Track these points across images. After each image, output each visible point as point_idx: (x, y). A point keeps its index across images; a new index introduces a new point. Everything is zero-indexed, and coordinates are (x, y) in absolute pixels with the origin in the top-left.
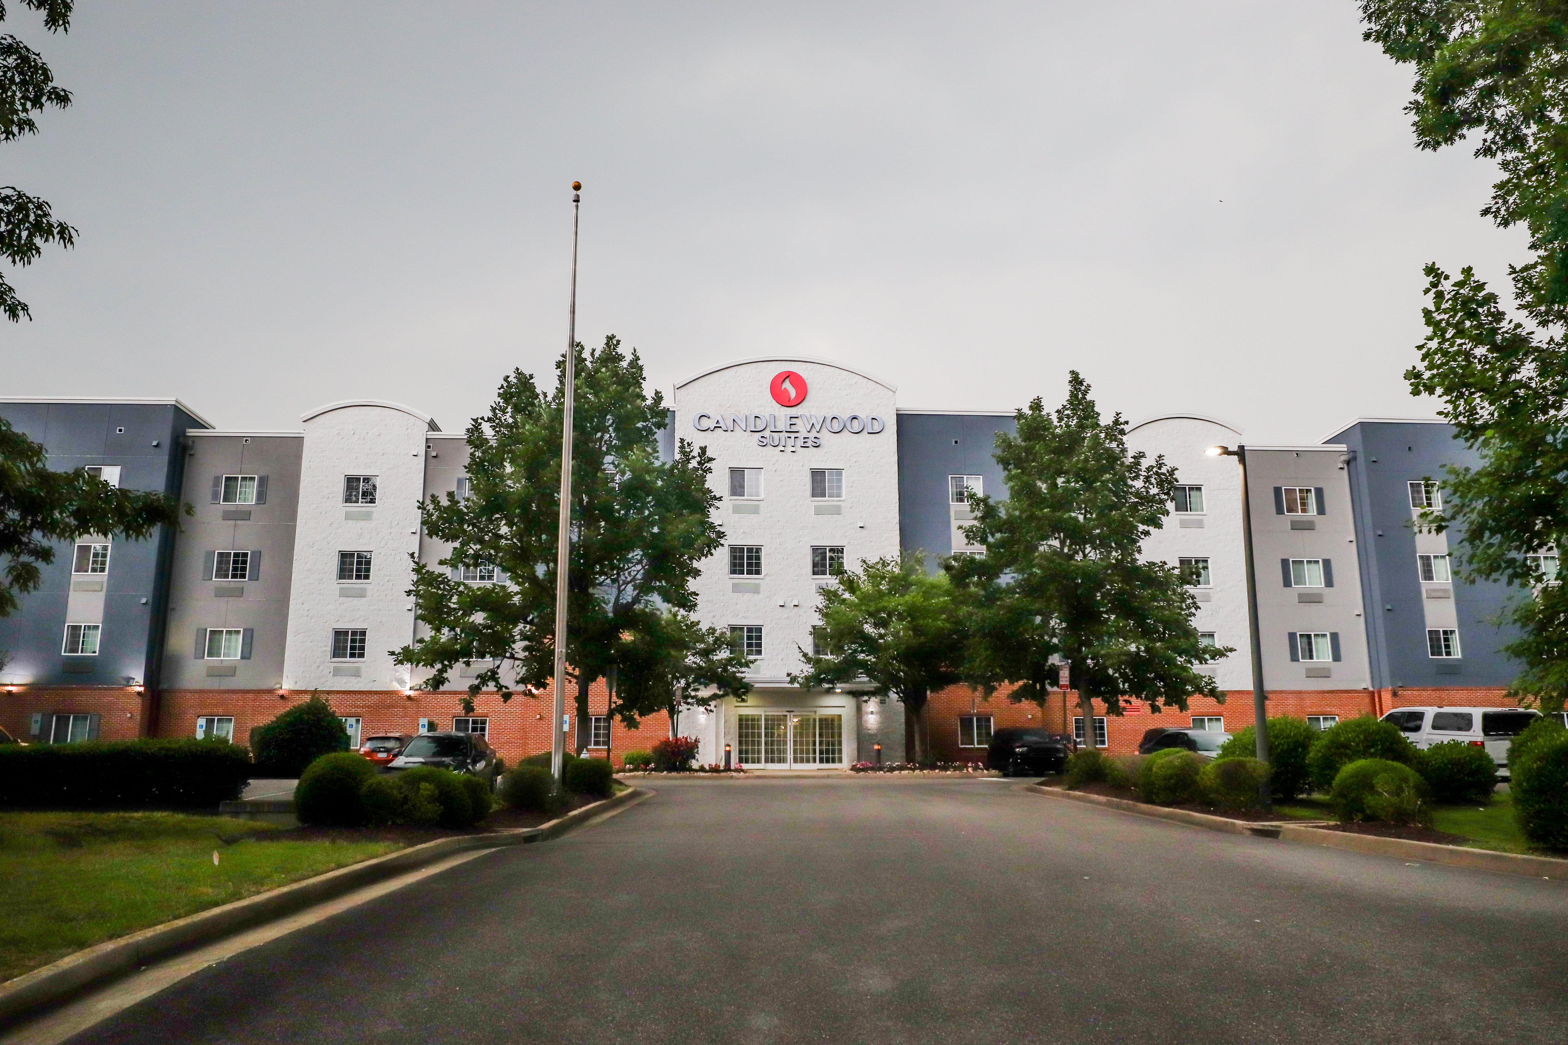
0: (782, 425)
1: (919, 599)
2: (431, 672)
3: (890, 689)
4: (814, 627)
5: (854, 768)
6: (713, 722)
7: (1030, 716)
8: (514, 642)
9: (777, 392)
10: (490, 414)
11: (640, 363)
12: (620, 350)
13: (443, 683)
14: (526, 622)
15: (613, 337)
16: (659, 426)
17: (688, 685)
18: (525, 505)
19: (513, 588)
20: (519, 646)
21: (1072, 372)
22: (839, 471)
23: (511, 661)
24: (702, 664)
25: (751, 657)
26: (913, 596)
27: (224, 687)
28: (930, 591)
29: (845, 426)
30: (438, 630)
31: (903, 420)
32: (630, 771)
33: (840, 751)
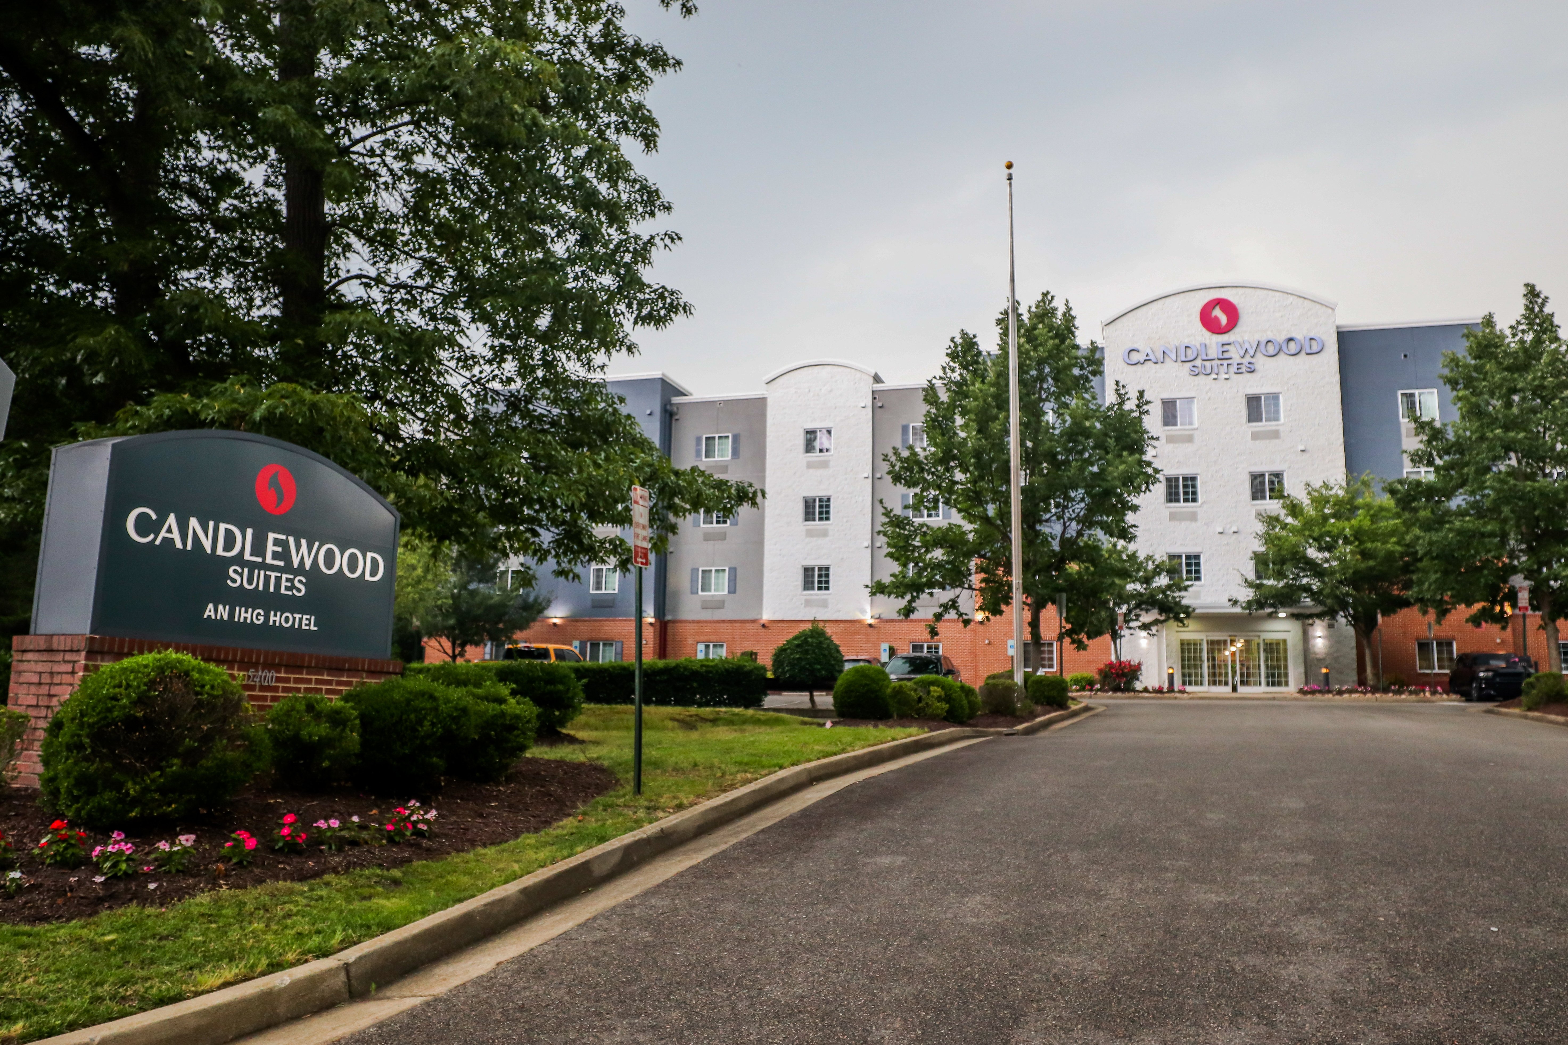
0: (1213, 353)
1: (1367, 523)
2: (902, 603)
3: (1337, 613)
4: (1255, 553)
5: (1301, 691)
6: (1155, 647)
7: (1498, 641)
8: (970, 575)
9: (1208, 321)
10: (941, 373)
11: (1073, 313)
12: (1054, 304)
13: (913, 612)
14: (980, 556)
15: (1048, 293)
16: (1094, 373)
17: (1130, 611)
18: (977, 454)
19: (968, 526)
20: (976, 579)
21: (1527, 285)
22: (1275, 397)
23: (969, 591)
24: (1142, 590)
25: (1188, 583)
26: (1361, 519)
27: (716, 618)
28: (1377, 515)
29: (1280, 349)
30: (905, 565)
31: (1345, 338)
32: (1077, 691)
33: (1286, 675)
